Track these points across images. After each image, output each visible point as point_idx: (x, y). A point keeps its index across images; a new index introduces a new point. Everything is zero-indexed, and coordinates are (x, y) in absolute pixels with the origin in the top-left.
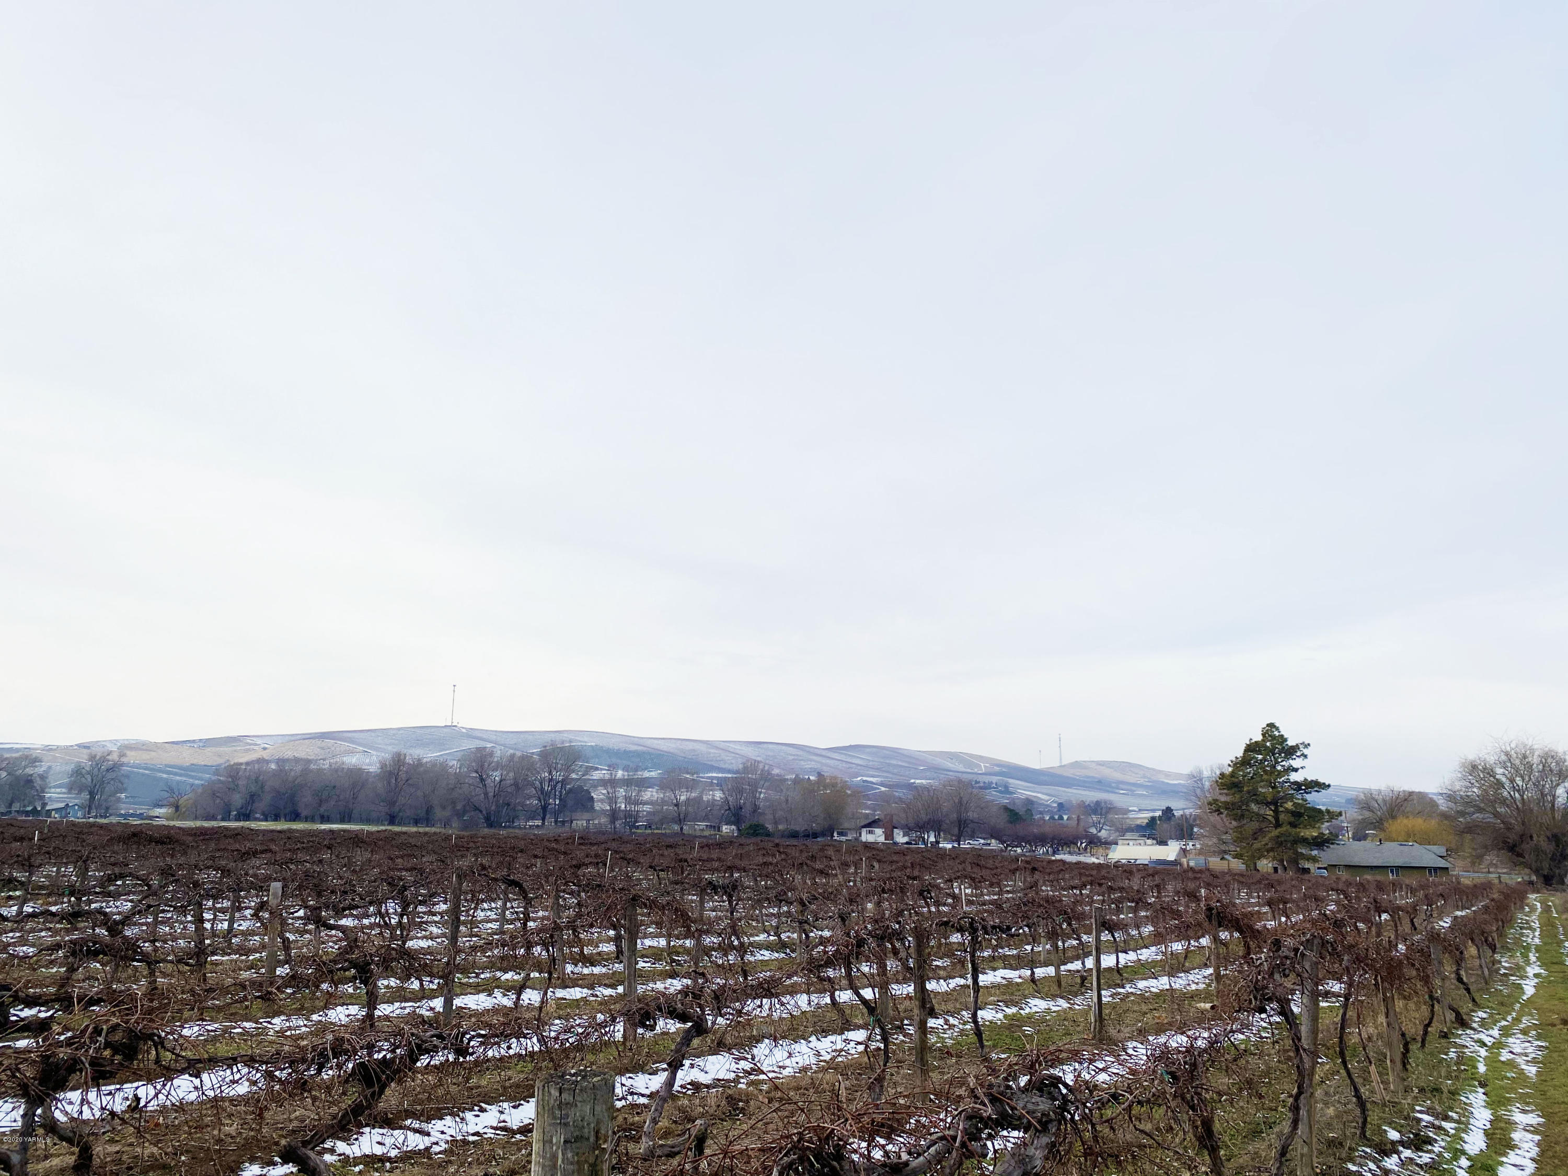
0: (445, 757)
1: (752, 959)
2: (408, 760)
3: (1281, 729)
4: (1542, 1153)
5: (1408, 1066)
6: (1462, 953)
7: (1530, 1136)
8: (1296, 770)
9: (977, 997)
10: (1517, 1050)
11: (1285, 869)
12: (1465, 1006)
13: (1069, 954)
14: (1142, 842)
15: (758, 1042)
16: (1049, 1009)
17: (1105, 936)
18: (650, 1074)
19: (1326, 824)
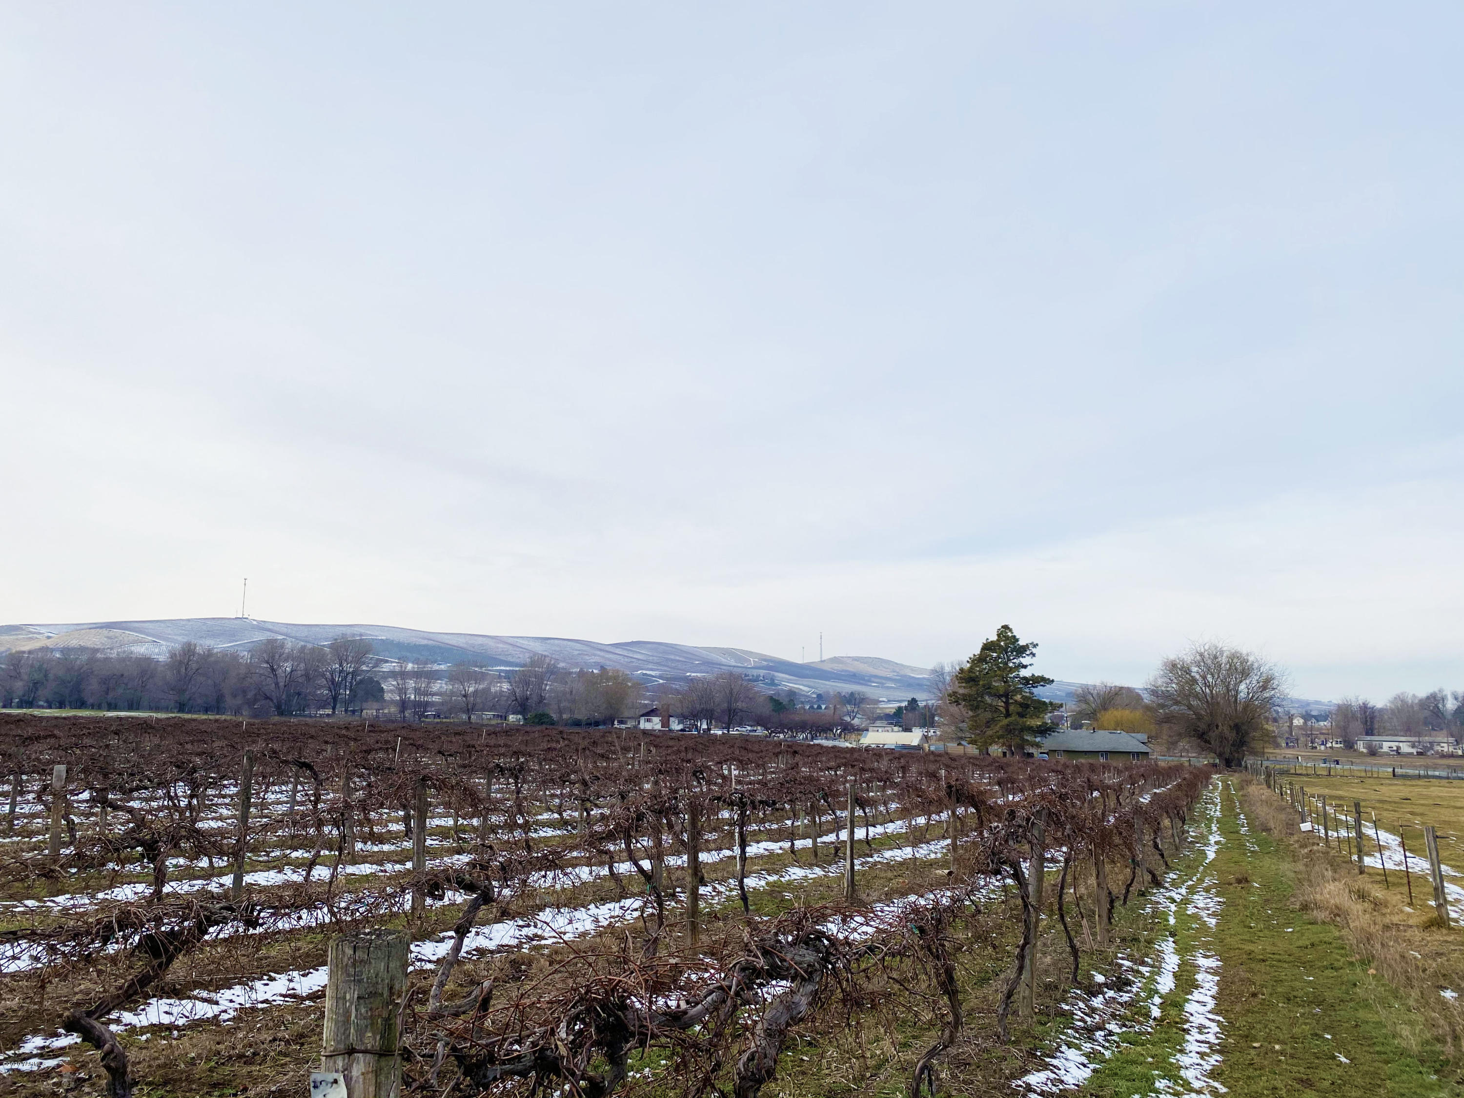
0: (236, 648)
1: (534, 835)
2: (199, 650)
3: (1014, 631)
4: (1221, 992)
5: (1112, 920)
6: (1159, 823)
7: (1210, 977)
8: (1025, 667)
9: (744, 866)
10: (1201, 905)
11: (1013, 753)
12: (1160, 870)
13: (824, 828)
14: (889, 729)
15: (540, 910)
16: (806, 876)
17: (859, 812)
18: (437, 942)
19: (1049, 715)
